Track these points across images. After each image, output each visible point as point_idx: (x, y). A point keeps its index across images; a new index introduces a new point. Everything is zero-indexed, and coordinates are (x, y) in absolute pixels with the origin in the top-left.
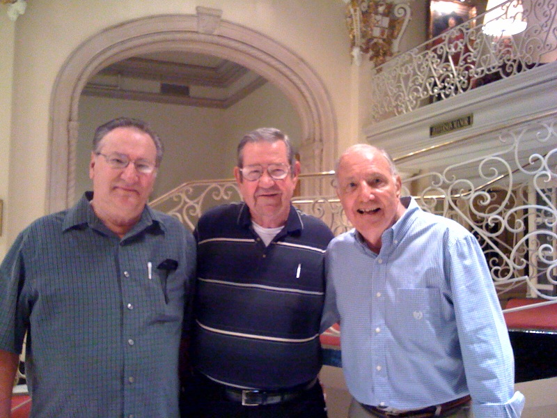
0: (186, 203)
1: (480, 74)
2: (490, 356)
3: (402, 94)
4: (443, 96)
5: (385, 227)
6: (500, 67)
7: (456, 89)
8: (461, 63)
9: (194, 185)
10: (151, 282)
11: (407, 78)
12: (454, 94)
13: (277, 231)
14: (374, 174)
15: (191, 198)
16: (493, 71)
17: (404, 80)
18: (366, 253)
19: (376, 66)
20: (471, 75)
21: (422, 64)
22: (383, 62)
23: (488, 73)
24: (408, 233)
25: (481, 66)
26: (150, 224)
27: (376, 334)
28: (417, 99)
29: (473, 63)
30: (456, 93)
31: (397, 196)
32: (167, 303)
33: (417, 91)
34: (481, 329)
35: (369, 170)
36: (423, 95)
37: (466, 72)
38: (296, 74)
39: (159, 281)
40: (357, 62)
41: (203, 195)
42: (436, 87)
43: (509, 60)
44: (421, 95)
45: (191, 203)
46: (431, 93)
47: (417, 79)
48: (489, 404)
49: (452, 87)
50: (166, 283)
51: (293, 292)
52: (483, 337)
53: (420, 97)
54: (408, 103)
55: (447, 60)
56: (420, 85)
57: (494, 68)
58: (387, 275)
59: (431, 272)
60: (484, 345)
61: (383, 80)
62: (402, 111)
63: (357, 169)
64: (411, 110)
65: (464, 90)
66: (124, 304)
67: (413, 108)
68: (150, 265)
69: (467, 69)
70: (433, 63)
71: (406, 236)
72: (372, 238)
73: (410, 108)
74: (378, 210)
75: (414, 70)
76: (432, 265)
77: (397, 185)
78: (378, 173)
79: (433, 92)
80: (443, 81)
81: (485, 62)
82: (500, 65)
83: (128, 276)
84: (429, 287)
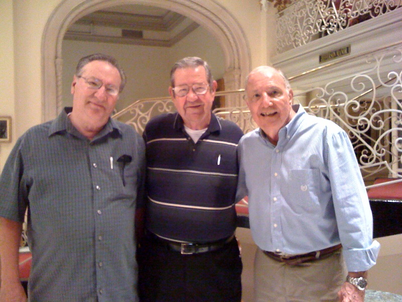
0: (139, 115)
1: (355, 15)
2: (356, 216)
3: (298, 32)
4: (328, 32)
5: (281, 126)
6: (369, 10)
7: (338, 27)
8: (341, 8)
9: (145, 102)
10: (113, 171)
11: (302, 20)
12: (336, 31)
13: (203, 132)
14: (272, 87)
15: (143, 111)
16: (365, 13)
17: (300, 21)
18: (268, 146)
19: (279, 11)
20: (348, 16)
21: (312, 9)
22: (285, 8)
23: (361, 14)
24: (298, 130)
25: (356, 10)
26: (111, 130)
27: (274, 202)
28: (309, 35)
29: (350, 7)
30: (338, 30)
31: (290, 104)
32: (124, 185)
33: (309, 29)
34: (350, 197)
35: (269, 85)
36: (314, 32)
37: (345, 14)
38: (219, 19)
39: (118, 170)
40: (265, 9)
41: (151, 109)
42: (323, 26)
43: (376, 4)
44: (313, 32)
45: (143, 115)
46: (319, 30)
47: (309, 20)
48: (355, 249)
49: (335, 26)
50: (123, 171)
51: (215, 175)
52: (351, 203)
53: (312, 34)
54: (303, 38)
55: (331, 6)
56: (312, 24)
57: (365, 10)
58: (283, 161)
59: (313, 158)
60: (351, 209)
61: (285, 22)
62: (299, 45)
63: (260, 84)
64: (305, 43)
65: (344, 27)
66: (94, 186)
67: (307, 42)
68: (111, 159)
69: (346, 12)
70: (320, 8)
71: (296, 133)
72: (271, 134)
73: (304, 42)
74: (276, 113)
75: (307, 13)
76: (315, 153)
77: (290, 96)
78: (276, 87)
79: (321, 29)
80: (328, 21)
81: (358, 6)
82: (370, 8)
83: (96, 167)
84: (312, 168)
